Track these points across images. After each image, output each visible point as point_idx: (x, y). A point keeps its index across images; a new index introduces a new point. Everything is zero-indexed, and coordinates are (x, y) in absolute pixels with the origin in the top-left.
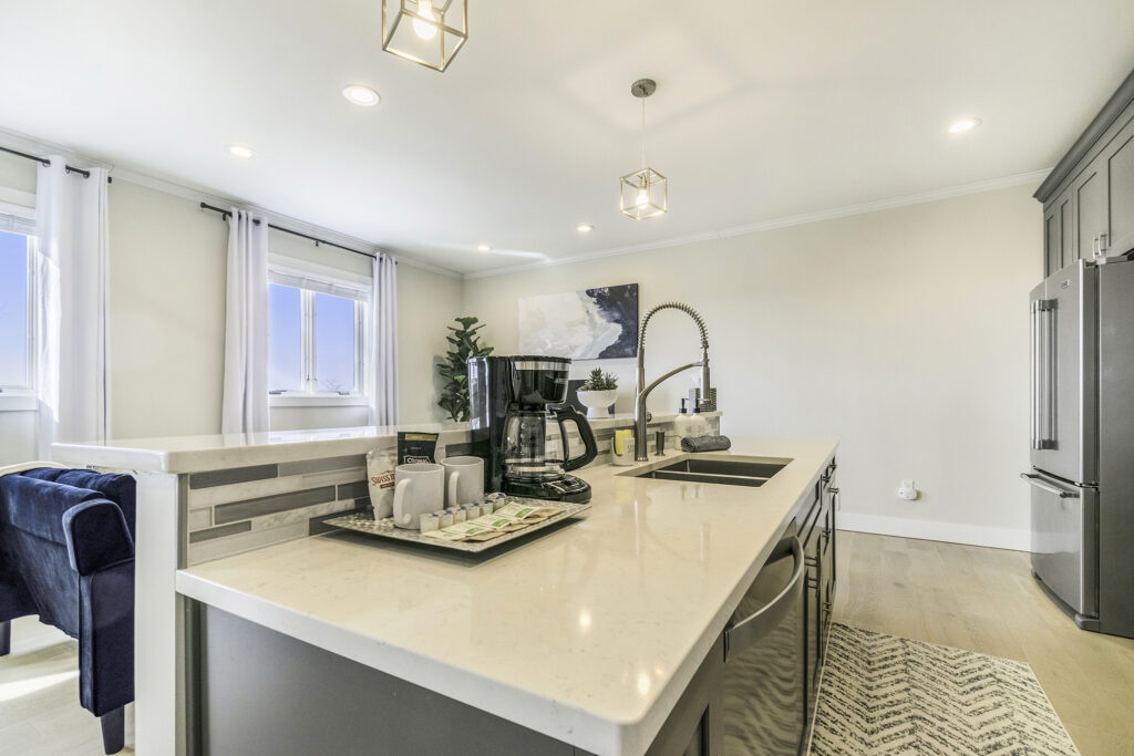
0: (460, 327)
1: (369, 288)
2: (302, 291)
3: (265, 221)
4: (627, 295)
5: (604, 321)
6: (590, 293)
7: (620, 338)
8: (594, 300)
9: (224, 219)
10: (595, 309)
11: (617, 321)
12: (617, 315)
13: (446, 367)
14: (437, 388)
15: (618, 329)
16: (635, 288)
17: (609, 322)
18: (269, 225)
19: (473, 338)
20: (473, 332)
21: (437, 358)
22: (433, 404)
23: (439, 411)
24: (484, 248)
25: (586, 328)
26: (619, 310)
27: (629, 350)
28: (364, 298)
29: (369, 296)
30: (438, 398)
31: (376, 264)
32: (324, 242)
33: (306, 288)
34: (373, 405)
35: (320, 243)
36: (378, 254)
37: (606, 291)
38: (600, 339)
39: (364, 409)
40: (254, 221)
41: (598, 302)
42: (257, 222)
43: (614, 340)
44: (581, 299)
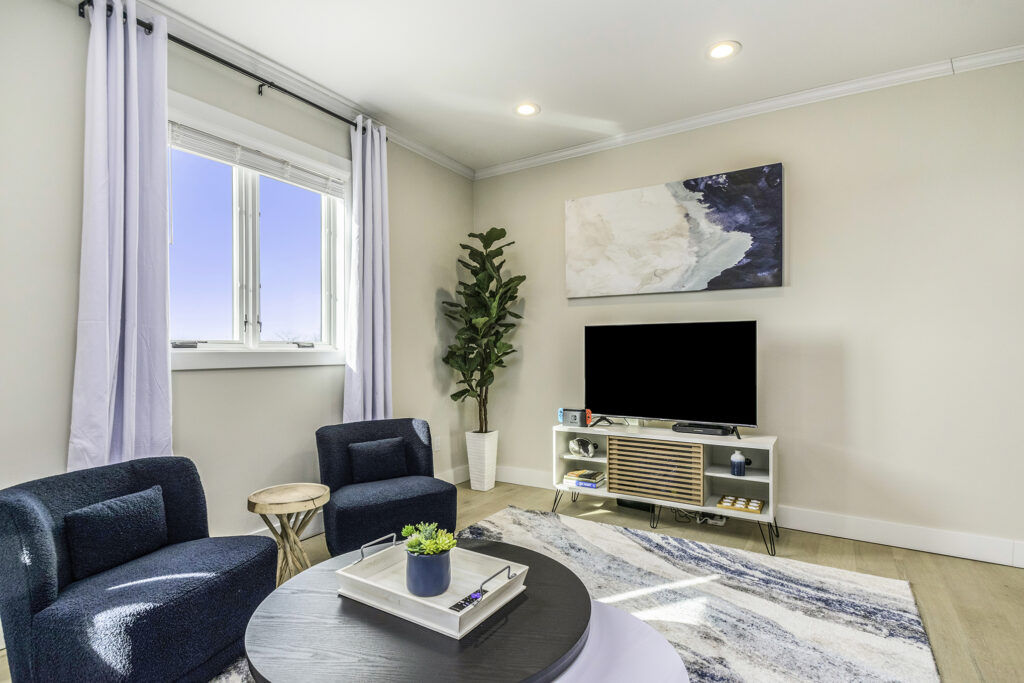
0: (478, 245)
1: (345, 176)
2: (236, 169)
3: (162, 29)
4: (762, 183)
5: (718, 228)
6: (691, 185)
7: (748, 254)
8: (700, 195)
9: (82, 14)
10: (699, 211)
11: (741, 228)
12: (742, 218)
13: (456, 305)
14: (442, 336)
15: (744, 241)
16: (776, 171)
17: (727, 229)
18: (171, 37)
19: (496, 261)
20: (499, 252)
21: (441, 292)
22: (435, 360)
23: (444, 369)
24: (526, 110)
25: (684, 242)
26: (746, 209)
27: (765, 275)
28: (337, 193)
29: (345, 189)
30: (442, 352)
31: (357, 137)
32: (272, 85)
33: (240, 164)
34: (353, 364)
35: (265, 88)
36: (359, 119)
37: (721, 180)
38: (711, 257)
39: (340, 369)
40: (140, 23)
41: (706, 200)
42: (147, 27)
43: (737, 258)
44: (675, 196)
